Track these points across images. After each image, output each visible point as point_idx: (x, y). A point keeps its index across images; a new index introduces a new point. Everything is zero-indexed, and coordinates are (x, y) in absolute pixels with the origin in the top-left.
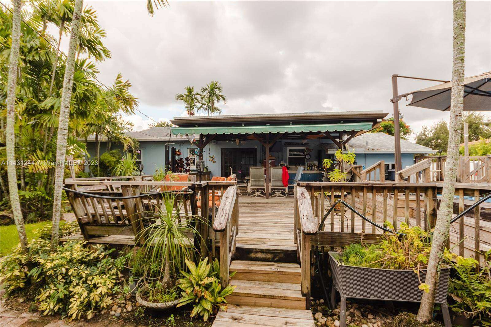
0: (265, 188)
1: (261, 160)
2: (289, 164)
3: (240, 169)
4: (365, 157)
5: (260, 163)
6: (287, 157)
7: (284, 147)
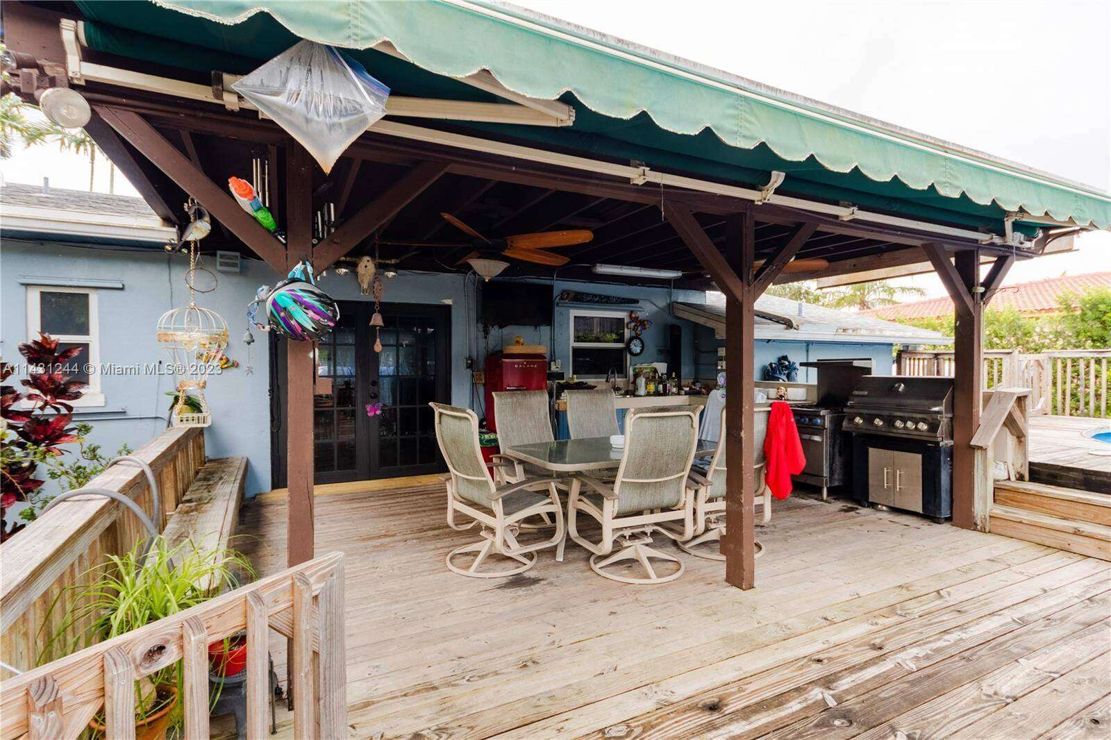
0: (687, 514)
1: (470, 358)
2: (574, 373)
3: (372, 398)
4: (807, 351)
5: (469, 372)
6: (569, 345)
7: (557, 310)
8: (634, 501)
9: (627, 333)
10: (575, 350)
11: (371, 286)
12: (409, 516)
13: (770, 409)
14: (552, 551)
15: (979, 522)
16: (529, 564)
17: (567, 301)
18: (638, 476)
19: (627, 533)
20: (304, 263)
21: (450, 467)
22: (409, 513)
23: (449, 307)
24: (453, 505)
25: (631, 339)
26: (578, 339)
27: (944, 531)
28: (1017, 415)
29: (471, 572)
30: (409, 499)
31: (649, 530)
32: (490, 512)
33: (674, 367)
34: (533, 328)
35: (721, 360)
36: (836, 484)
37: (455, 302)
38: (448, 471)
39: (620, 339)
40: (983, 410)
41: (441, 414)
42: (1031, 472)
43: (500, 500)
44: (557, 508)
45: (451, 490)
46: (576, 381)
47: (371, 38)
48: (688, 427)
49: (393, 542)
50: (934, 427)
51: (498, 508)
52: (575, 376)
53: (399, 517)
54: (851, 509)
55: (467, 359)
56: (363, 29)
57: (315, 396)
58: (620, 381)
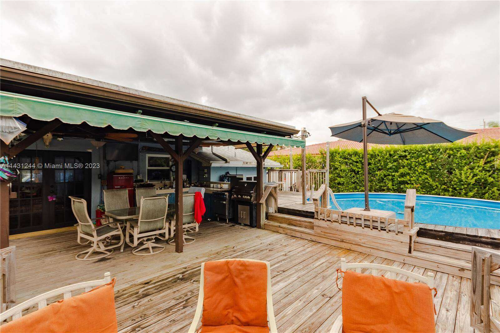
0: (166, 231)
1: (100, 174)
2: (148, 179)
3: (51, 193)
4: (236, 170)
5: (100, 180)
6: (146, 168)
7: (141, 154)
8: (146, 227)
9: (171, 163)
10: (148, 170)
11: (50, 143)
12: (65, 242)
13: (195, 194)
14: (119, 249)
15: (262, 226)
16: (109, 253)
17: (145, 151)
18: (147, 219)
19: (145, 239)
20: (4, 157)
21: (78, 221)
22: (66, 241)
23: (91, 152)
24: (80, 235)
25: (172, 166)
26: (150, 166)
27: (254, 230)
28: (274, 193)
29: (84, 259)
30: (67, 236)
31: (153, 237)
32: (92, 236)
33: (189, 177)
34: (130, 161)
35: (206, 174)
36: (231, 217)
37: (92, 151)
38: (78, 223)
39: (168, 166)
40: (264, 192)
41: (74, 201)
42: (278, 210)
43: (95, 231)
44: (120, 232)
45: (79, 229)
46: (148, 183)
47: (20, 113)
48: (164, 202)
49: (54, 253)
50: (251, 197)
51: (95, 234)
52: (148, 181)
53: (60, 243)
54: (233, 226)
55: (99, 175)
56: (18, 111)
57: (10, 199)
58: (167, 182)
